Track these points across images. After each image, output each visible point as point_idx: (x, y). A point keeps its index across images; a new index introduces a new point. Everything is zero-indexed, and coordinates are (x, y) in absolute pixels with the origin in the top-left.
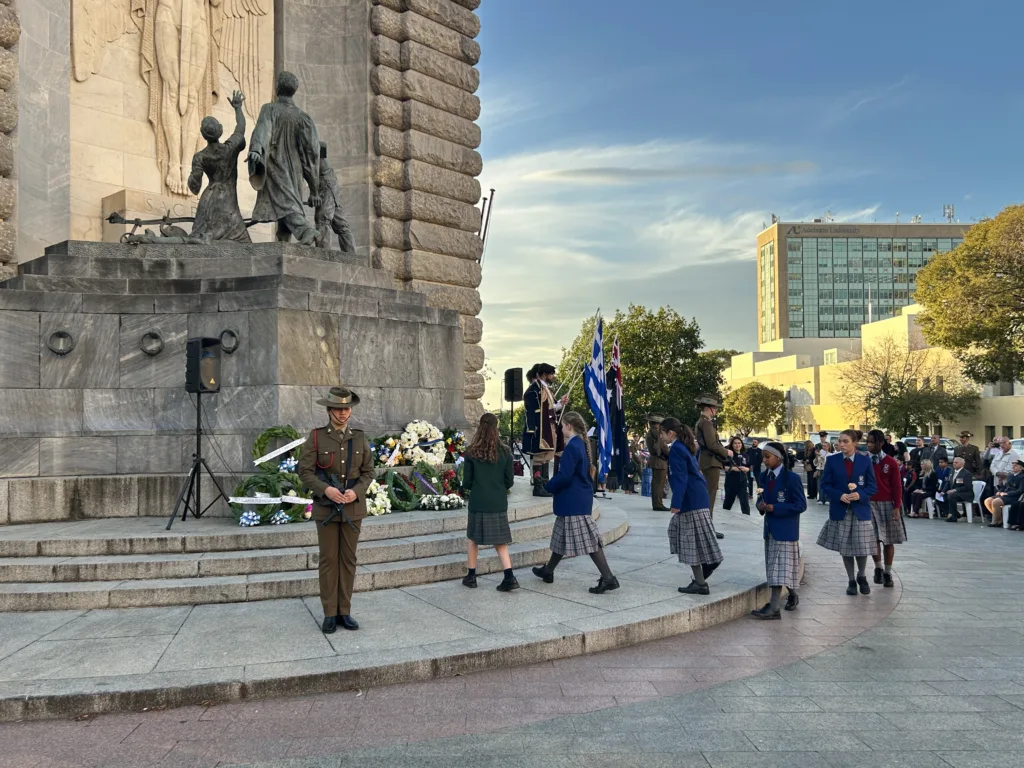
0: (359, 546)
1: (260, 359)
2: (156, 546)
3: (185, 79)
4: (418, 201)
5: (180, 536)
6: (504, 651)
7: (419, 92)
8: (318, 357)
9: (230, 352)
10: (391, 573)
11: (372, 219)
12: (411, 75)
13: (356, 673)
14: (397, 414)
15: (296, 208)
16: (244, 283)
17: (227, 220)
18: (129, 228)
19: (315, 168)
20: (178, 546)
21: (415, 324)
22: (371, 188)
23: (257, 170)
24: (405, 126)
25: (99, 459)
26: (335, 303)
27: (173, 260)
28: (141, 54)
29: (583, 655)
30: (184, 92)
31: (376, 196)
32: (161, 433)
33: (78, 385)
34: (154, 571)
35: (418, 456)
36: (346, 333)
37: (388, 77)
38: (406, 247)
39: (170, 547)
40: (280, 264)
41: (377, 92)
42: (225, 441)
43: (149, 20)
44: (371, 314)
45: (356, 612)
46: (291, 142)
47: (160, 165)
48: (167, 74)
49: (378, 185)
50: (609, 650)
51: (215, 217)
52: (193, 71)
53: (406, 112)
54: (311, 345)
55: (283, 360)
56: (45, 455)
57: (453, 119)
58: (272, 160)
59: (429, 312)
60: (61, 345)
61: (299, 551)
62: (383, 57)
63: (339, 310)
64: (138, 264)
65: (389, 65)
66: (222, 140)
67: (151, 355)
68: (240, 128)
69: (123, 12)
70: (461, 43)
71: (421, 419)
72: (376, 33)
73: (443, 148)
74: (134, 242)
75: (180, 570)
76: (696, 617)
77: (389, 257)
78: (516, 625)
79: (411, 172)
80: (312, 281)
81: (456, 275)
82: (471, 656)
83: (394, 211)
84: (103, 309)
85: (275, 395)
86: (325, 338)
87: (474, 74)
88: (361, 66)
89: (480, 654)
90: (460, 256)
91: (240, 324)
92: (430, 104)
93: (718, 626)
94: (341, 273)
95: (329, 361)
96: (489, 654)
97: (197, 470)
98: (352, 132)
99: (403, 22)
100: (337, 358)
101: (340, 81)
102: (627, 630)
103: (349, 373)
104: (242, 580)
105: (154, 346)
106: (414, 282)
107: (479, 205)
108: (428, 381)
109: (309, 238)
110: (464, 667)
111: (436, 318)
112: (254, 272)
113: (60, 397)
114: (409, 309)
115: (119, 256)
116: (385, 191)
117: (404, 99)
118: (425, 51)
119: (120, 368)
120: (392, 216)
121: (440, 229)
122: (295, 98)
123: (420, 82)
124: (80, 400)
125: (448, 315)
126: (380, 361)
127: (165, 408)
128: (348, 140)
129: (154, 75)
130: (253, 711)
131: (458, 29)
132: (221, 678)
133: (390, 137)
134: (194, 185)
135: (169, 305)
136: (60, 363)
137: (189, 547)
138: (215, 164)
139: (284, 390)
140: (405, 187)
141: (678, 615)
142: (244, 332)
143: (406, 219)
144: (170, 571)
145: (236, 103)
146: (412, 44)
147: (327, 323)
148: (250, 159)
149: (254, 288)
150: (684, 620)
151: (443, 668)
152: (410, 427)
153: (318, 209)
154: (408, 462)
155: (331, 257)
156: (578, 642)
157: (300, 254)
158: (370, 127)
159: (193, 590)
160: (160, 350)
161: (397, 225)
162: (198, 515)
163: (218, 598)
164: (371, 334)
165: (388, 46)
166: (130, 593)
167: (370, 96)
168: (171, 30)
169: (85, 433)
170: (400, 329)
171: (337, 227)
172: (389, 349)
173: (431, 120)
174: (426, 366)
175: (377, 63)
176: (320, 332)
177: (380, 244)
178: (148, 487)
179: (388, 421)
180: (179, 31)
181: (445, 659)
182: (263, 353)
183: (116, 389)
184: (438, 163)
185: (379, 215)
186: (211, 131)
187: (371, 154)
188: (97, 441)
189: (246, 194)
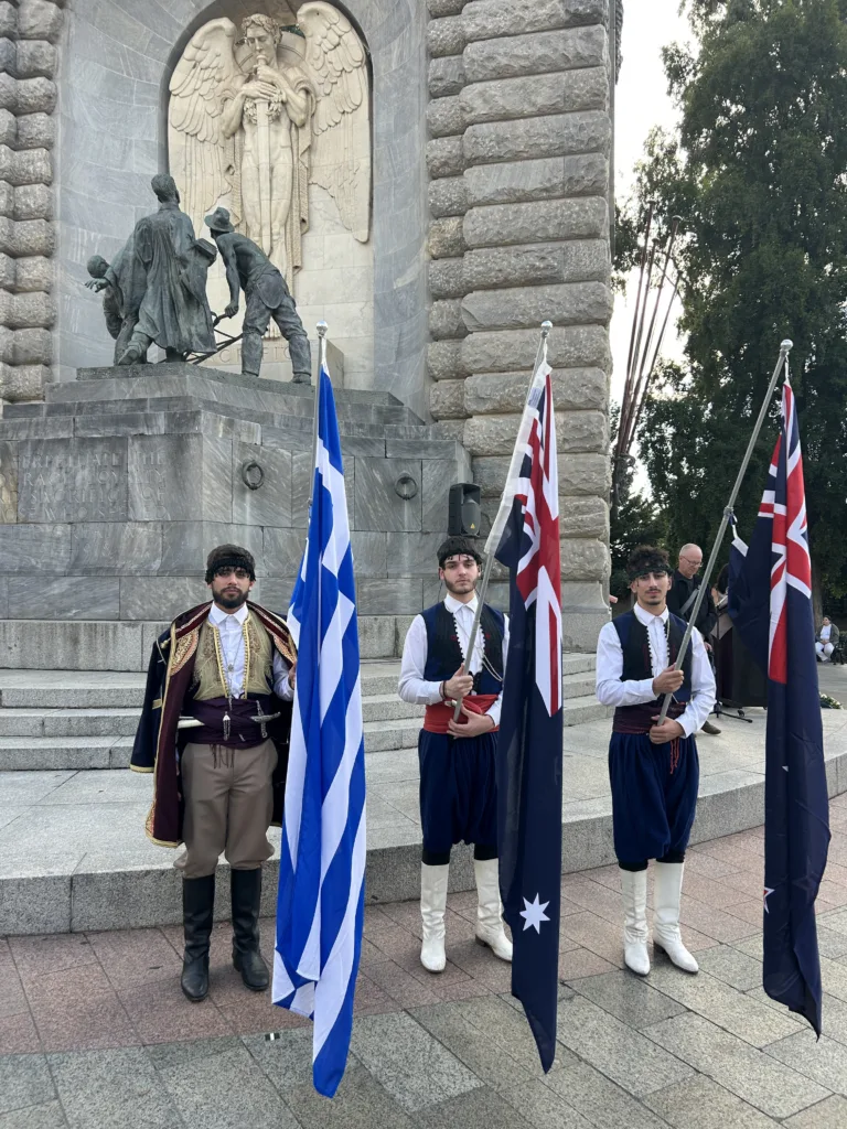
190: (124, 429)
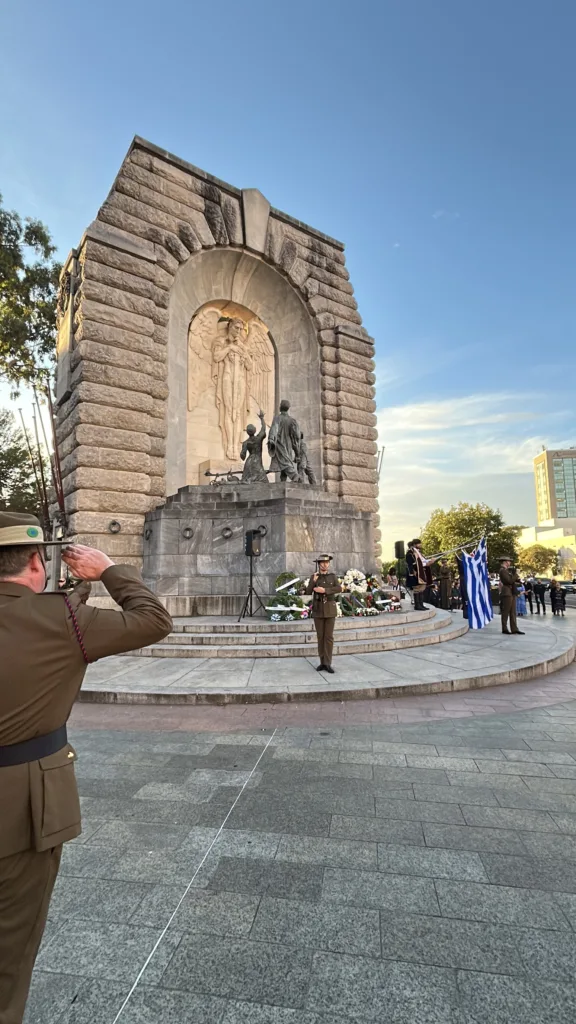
0: (334, 633)
1: (277, 539)
2: (235, 629)
3: (235, 406)
4: (346, 456)
5: (245, 625)
6: (412, 686)
7: (345, 402)
8: (304, 538)
9: (263, 536)
10: (347, 647)
11: (323, 466)
12: (341, 393)
13: (340, 693)
14: (341, 566)
15: (290, 464)
16: (268, 503)
17: (258, 472)
18: (213, 478)
19: (298, 444)
20: (245, 630)
21: (350, 519)
22: (322, 451)
23: (271, 447)
24: (339, 418)
25: (205, 586)
26: (311, 511)
27: (235, 493)
28: (216, 396)
29: (452, 691)
30: (235, 411)
31: (325, 454)
32: (231, 575)
33: (195, 553)
34: (235, 642)
35: (353, 587)
36: (316, 526)
37: (330, 395)
38: (340, 479)
39: (241, 630)
40: (284, 493)
41: (324, 403)
42: (261, 579)
43: (220, 380)
44: (328, 516)
45: (333, 665)
46: (287, 433)
47: (224, 446)
48: (227, 404)
49: (326, 449)
50: (465, 690)
51: (252, 471)
52: (239, 401)
53: (339, 412)
54: (301, 532)
55: (288, 540)
56: (181, 586)
57: (362, 413)
58: (279, 442)
59: (356, 513)
60: (188, 534)
61: (299, 634)
62: (327, 386)
63: (313, 514)
64: (219, 495)
65: (330, 389)
66: (255, 435)
67: (227, 538)
68: (263, 429)
69: (208, 378)
70: (366, 375)
71: (354, 568)
72: (324, 374)
73: (358, 428)
74: (216, 484)
75: (247, 641)
76: (514, 675)
77: (331, 484)
78: (415, 675)
79: (342, 441)
80: (300, 500)
81: (366, 492)
82: (395, 688)
83: (334, 461)
84: (206, 517)
85: (284, 556)
86: (307, 528)
87: (373, 390)
88: (316, 391)
89: (399, 687)
90: (367, 482)
91: (267, 522)
92: (351, 407)
93: (525, 681)
94: (313, 496)
95: (309, 540)
96: (404, 687)
97: (251, 592)
98: (312, 424)
99: (337, 369)
100: (313, 538)
101: (306, 400)
102: (476, 680)
103: (318, 546)
104: (275, 647)
105: (228, 534)
106: (344, 497)
107: (376, 456)
108: (357, 549)
109: (296, 479)
110: (391, 693)
111: (360, 516)
112: (272, 497)
113: (187, 558)
114: (346, 512)
115: (211, 492)
116: (329, 452)
117: (338, 405)
118: (348, 381)
119: (213, 544)
120: (333, 464)
121: (358, 469)
122: (289, 412)
123: (346, 396)
124: (196, 559)
125: (366, 514)
126: (333, 538)
127: (232, 563)
128: (311, 427)
129: (222, 405)
130: (295, 707)
131: (364, 368)
132: (279, 691)
133: (331, 425)
134: (243, 457)
135: (233, 514)
136: (188, 542)
137: (250, 630)
138: (252, 446)
139: (288, 554)
140: (339, 448)
141: (503, 674)
142: (269, 526)
143: (339, 465)
144: (242, 641)
145: (261, 416)
146: (341, 378)
147: (308, 521)
148: (269, 443)
149: (275, 505)
150: (506, 676)
151: (381, 693)
152: (349, 573)
153: (299, 464)
154: (348, 591)
155: (306, 487)
156: (449, 685)
157: (293, 487)
158: (321, 421)
159: (255, 651)
160: (231, 536)
161: (336, 468)
162: (251, 615)
163: (266, 655)
164: (328, 526)
165: (330, 381)
166: (227, 651)
167: (321, 406)
168: (229, 384)
169: (198, 575)
170: (342, 523)
171: (307, 472)
172: (337, 533)
173: (351, 415)
174: (356, 541)
175: (324, 389)
176: (305, 525)
177: (327, 478)
178: (227, 601)
179: (337, 569)
180: (233, 384)
181: (383, 689)
182: (278, 537)
183: (211, 554)
184: (356, 436)
185: (326, 463)
186: (251, 431)
187: (322, 434)
188: (203, 579)
189: (266, 458)
190: (349, 516)
